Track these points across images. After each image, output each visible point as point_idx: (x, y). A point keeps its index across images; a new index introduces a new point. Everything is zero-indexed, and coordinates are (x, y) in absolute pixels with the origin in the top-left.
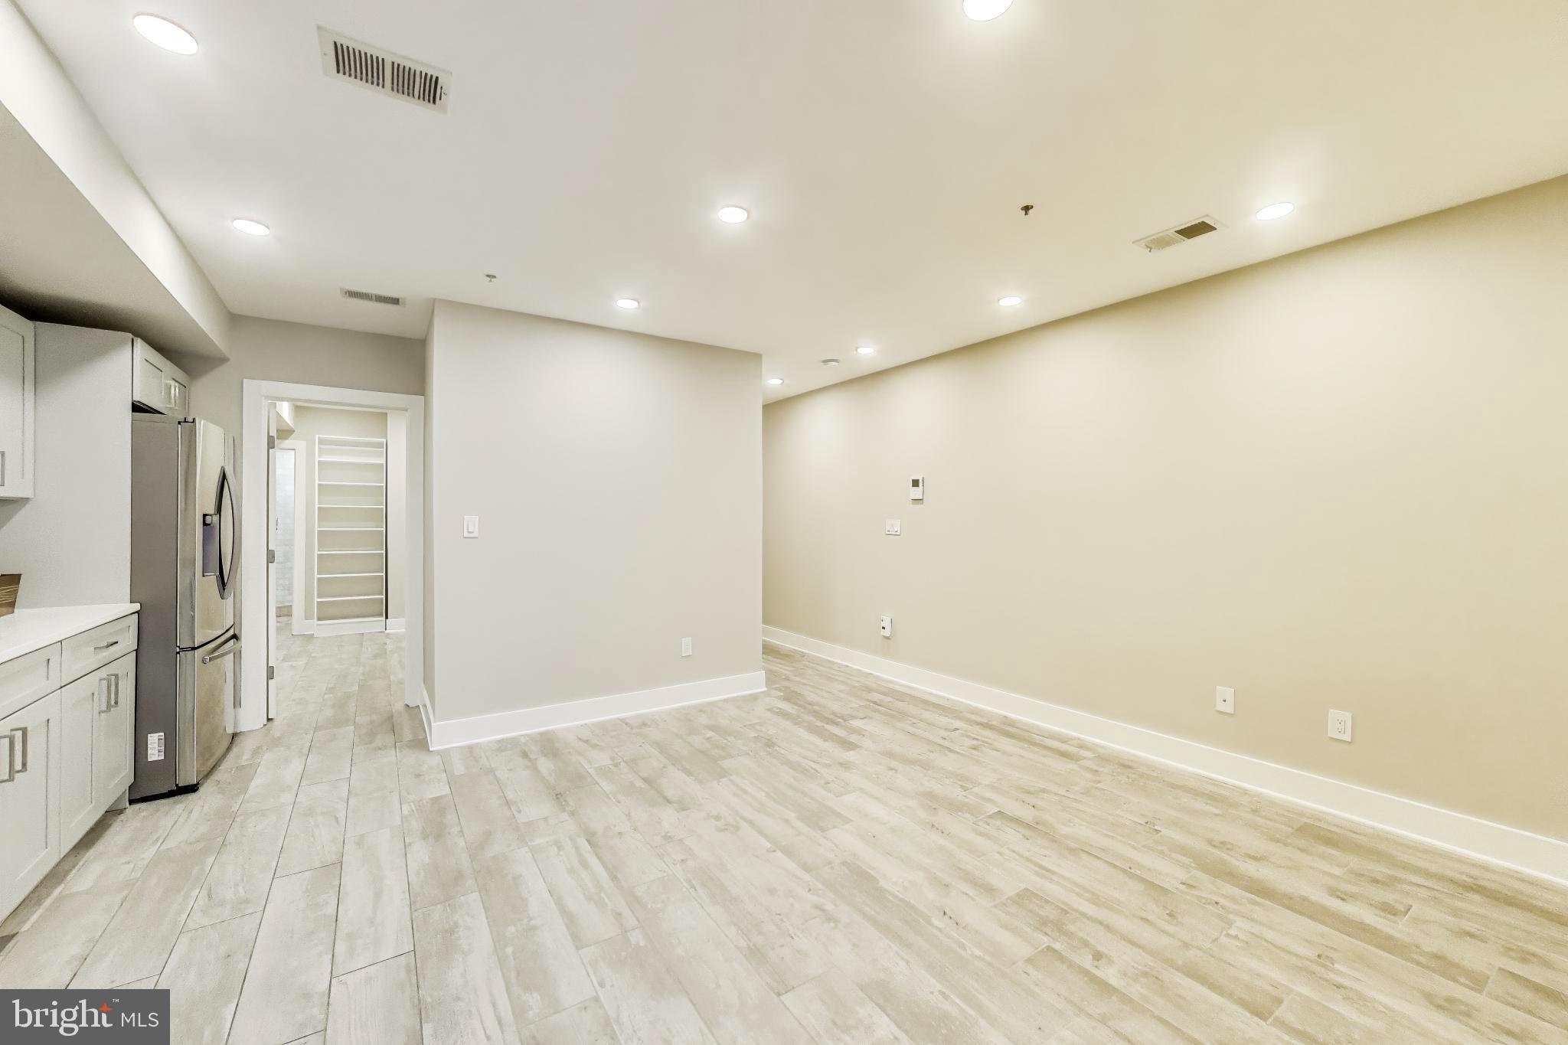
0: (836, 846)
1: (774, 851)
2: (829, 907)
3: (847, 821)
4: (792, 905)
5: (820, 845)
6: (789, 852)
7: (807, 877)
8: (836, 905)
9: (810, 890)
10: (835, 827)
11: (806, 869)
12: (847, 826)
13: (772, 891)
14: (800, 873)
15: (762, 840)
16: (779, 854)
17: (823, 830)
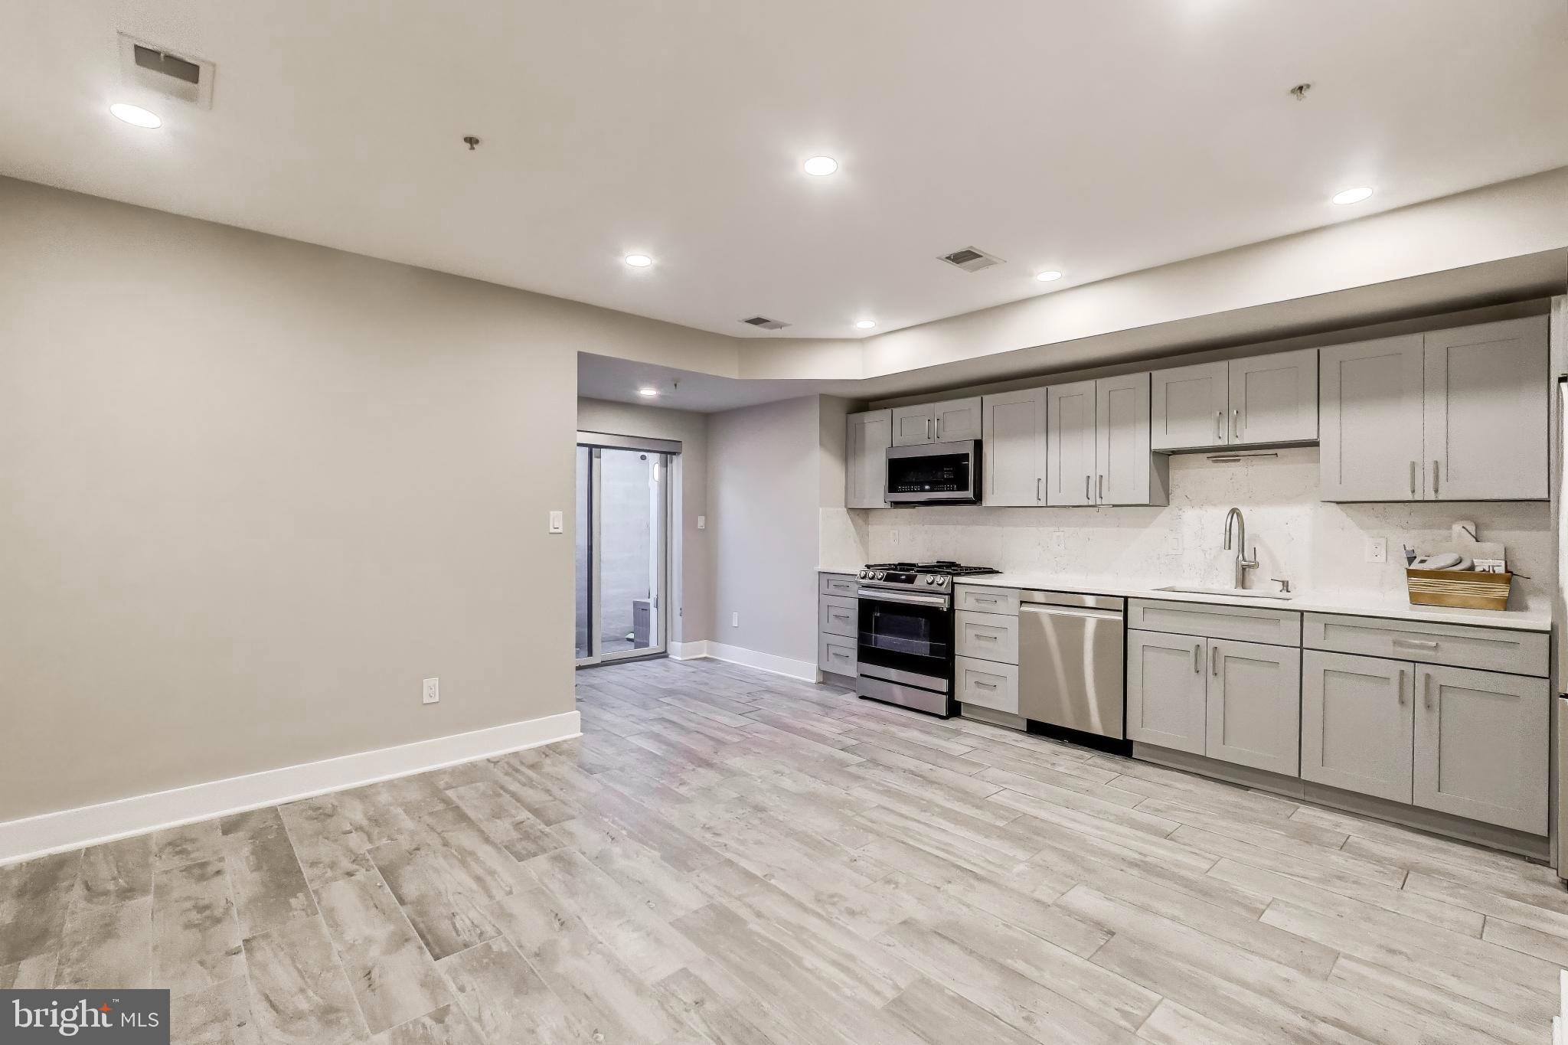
0: (697, 887)
1: (766, 875)
2: (709, 836)
3: (677, 924)
4: (739, 835)
5: (716, 886)
6: (750, 876)
7: (728, 855)
8: (703, 837)
9: (725, 845)
10: (696, 912)
11: (730, 863)
12: (680, 914)
13: (758, 843)
14: (735, 858)
15: (783, 887)
16: (759, 874)
17: (712, 907)
